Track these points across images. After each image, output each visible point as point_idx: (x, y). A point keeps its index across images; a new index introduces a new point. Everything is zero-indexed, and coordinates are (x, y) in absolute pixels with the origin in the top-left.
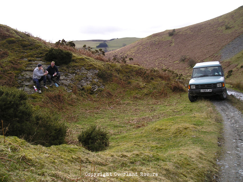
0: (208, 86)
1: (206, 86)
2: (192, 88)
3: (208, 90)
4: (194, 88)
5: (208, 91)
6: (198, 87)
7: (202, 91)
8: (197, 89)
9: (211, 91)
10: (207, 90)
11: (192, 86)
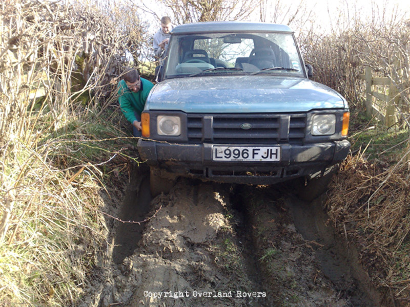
0: (255, 125)
1: (247, 125)
2: (160, 132)
3: (261, 154)
4: (176, 131)
5: (258, 158)
6: (199, 130)
7: (221, 153)
8: (192, 140)
9: (274, 159)
10: (250, 149)
11: (161, 120)
